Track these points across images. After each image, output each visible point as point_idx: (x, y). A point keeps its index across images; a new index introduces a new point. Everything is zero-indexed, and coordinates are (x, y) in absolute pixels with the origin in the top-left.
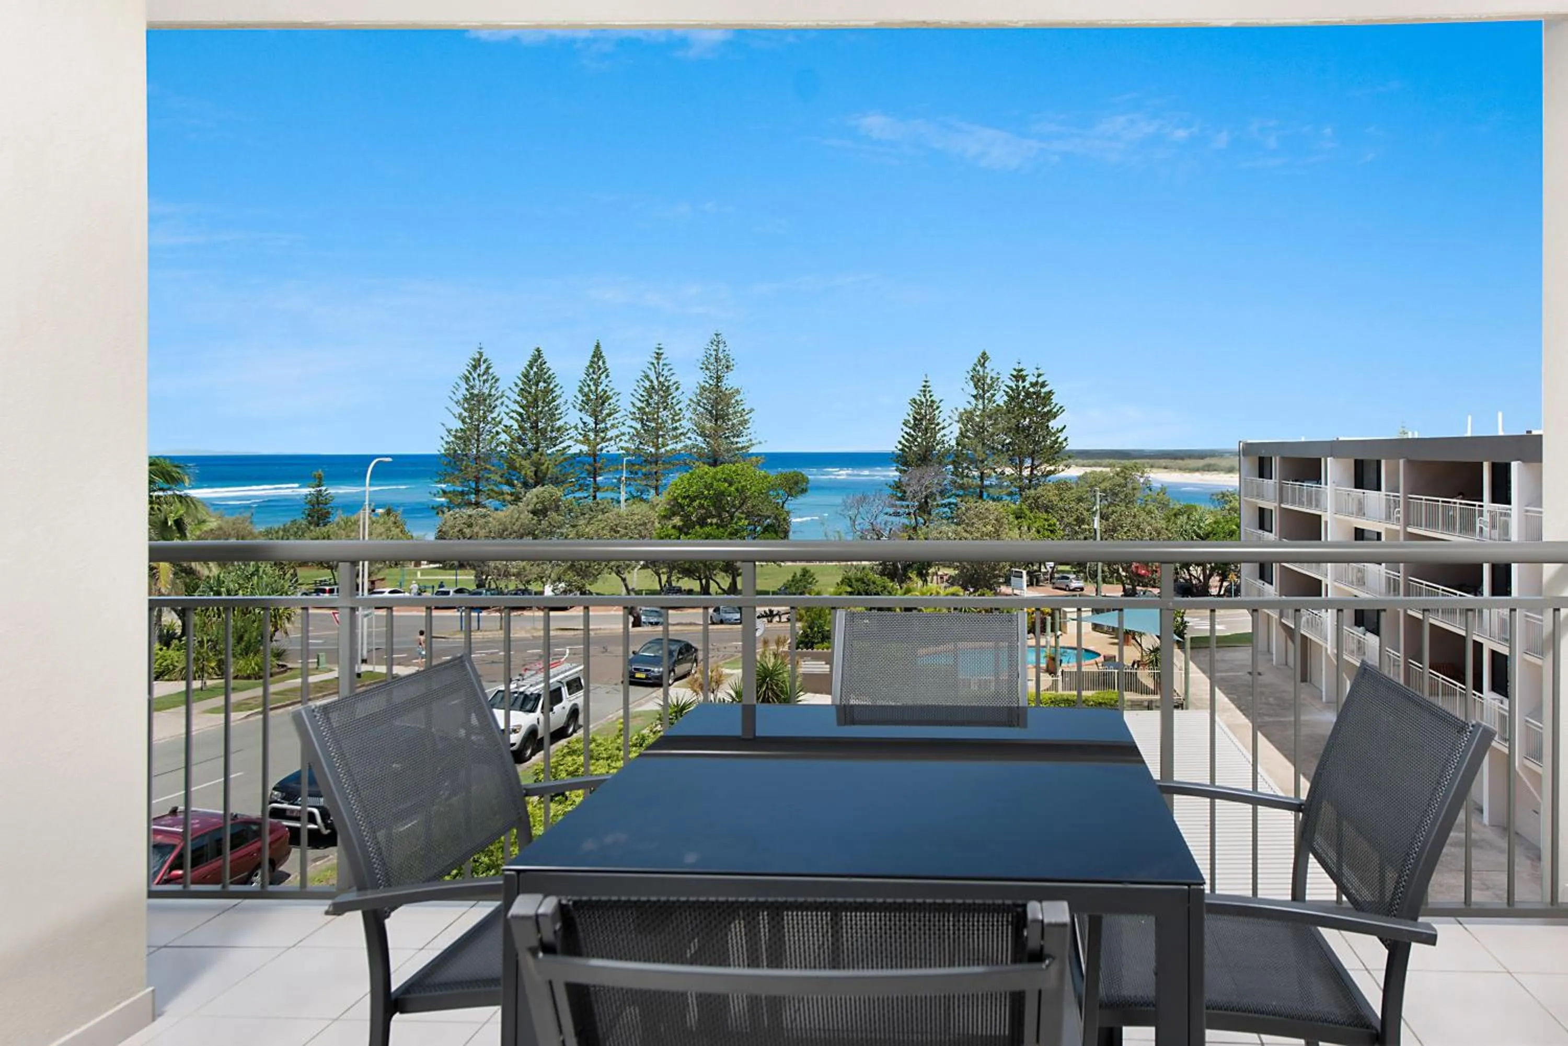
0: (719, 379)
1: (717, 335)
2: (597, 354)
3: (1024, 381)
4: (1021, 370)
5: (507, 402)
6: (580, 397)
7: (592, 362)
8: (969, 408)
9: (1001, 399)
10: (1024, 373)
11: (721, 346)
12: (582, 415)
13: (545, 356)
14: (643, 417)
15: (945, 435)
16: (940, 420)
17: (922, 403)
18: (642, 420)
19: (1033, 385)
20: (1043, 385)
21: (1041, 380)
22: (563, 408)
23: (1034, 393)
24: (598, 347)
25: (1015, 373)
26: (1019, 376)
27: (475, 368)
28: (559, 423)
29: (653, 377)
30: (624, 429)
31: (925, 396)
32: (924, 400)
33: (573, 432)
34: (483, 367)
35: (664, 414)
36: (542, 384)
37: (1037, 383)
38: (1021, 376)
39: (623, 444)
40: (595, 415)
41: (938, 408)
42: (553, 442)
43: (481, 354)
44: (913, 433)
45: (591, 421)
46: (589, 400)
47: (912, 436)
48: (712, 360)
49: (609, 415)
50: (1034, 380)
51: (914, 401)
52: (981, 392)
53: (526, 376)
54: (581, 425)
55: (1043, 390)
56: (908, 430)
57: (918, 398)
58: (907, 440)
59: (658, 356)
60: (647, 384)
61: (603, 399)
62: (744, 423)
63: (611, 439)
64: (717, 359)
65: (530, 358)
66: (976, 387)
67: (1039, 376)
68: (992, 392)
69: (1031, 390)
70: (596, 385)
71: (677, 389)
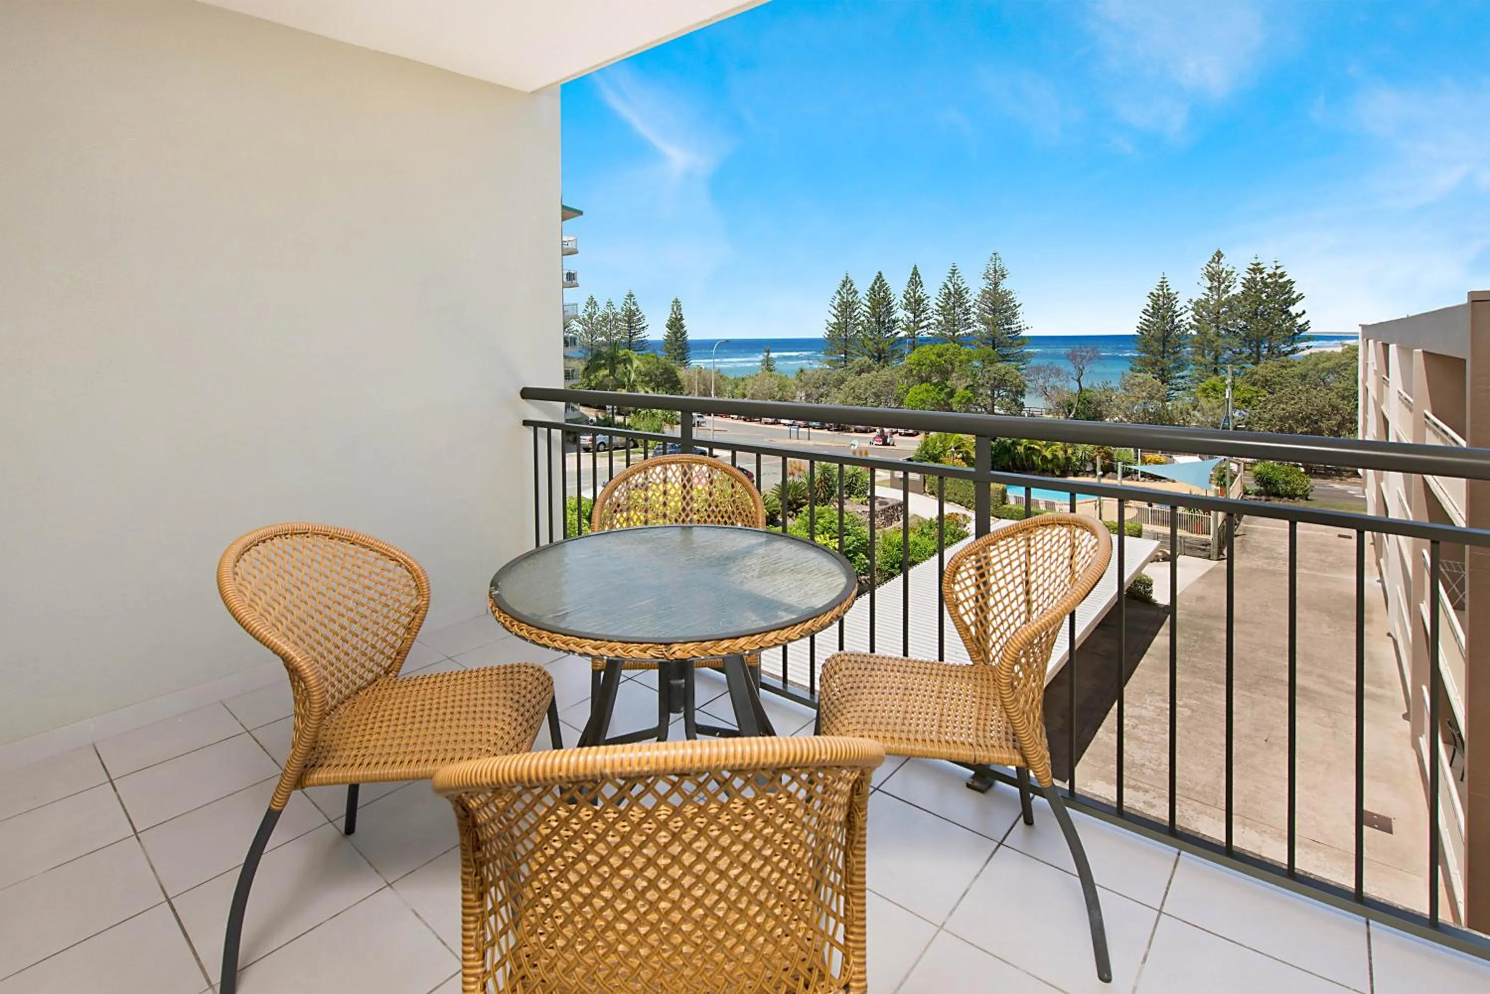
0: (996, 284)
1: (995, 254)
2: (915, 273)
3: (1261, 273)
4: (1258, 264)
5: (863, 307)
6: (905, 301)
7: (912, 278)
8: (1203, 297)
9: (1237, 289)
10: (1261, 266)
11: (998, 262)
12: (905, 312)
13: (884, 276)
14: (943, 310)
15: (1182, 320)
16: (1177, 309)
17: (1159, 295)
18: (944, 315)
19: (1270, 276)
20: (1282, 276)
21: (1279, 272)
22: (894, 308)
23: (1272, 283)
24: (915, 268)
25: (1252, 267)
26: (1257, 269)
27: (844, 286)
28: (893, 317)
29: (950, 286)
30: (931, 321)
31: (1162, 290)
32: (1161, 293)
33: (901, 324)
34: (849, 285)
35: (958, 310)
36: (882, 294)
37: (1275, 274)
38: (1258, 269)
39: (931, 331)
40: (914, 313)
41: (1175, 298)
42: (889, 330)
43: (847, 277)
44: (1151, 319)
45: (911, 316)
46: (910, 302)
47: (1151, 322)
48: (991, 272)
49: (923, 311)
50: (1271, 272)
51: (1152, 294)
52: (1216, 284)
53: (873, 289)
54: (905, 319)
55: (1281, 281)
56: (1147, 318)
57: (1155, 292)
58: (1147, 326)
59: (954, 272)
60: (947, 291)
61: (919, 301)
62: (1014, 315)
63: (923, 327)
64: (995, 271)
65: (874, 278)
66: (1211, 280)
67: (1277, 268)
68: (1227, 283)
69: (1269, 280)
70: (915, 293)
71: (967, 293)
